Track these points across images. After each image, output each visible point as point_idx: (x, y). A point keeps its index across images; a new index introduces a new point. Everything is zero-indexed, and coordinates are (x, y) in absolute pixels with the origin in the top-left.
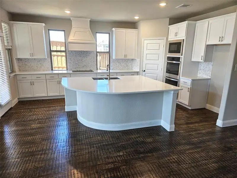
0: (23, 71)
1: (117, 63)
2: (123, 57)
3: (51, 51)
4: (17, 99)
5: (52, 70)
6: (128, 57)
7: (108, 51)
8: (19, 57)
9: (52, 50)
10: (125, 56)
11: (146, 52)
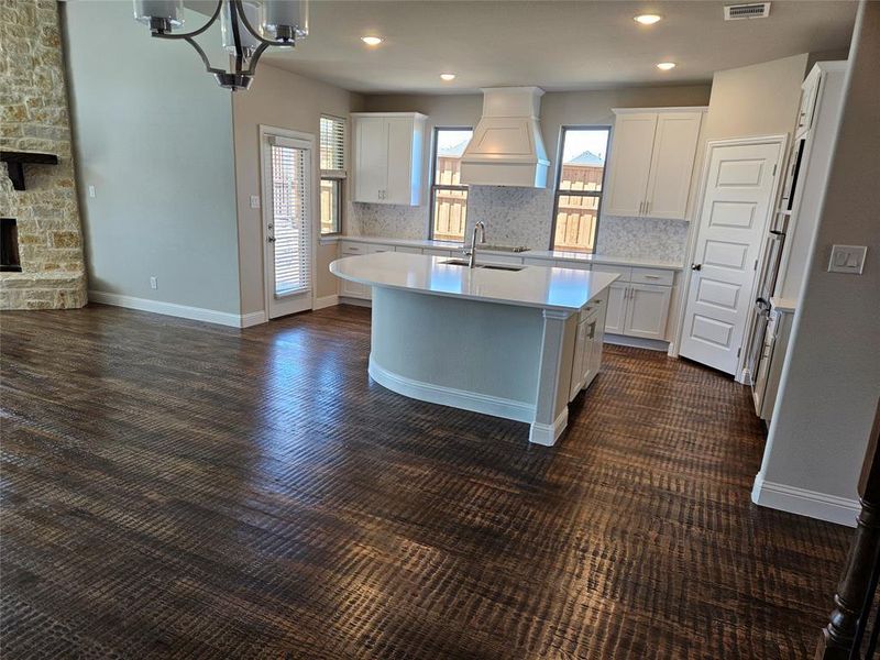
0: (370, 235)
1: (623, 233)
2: (635, 212)
3: (434, 187)
4: (336, 296)
5: (430, 238)
6: (654, 214)
7: (599, 189)
8: (359, 200)
9: (437, 183)
10: (645, 207)
11: (712, 193)
